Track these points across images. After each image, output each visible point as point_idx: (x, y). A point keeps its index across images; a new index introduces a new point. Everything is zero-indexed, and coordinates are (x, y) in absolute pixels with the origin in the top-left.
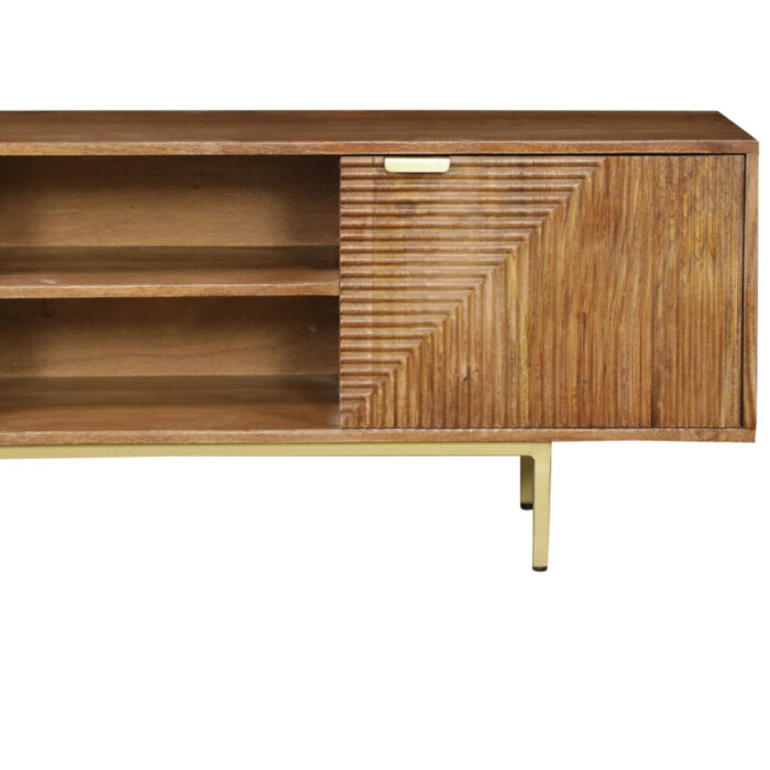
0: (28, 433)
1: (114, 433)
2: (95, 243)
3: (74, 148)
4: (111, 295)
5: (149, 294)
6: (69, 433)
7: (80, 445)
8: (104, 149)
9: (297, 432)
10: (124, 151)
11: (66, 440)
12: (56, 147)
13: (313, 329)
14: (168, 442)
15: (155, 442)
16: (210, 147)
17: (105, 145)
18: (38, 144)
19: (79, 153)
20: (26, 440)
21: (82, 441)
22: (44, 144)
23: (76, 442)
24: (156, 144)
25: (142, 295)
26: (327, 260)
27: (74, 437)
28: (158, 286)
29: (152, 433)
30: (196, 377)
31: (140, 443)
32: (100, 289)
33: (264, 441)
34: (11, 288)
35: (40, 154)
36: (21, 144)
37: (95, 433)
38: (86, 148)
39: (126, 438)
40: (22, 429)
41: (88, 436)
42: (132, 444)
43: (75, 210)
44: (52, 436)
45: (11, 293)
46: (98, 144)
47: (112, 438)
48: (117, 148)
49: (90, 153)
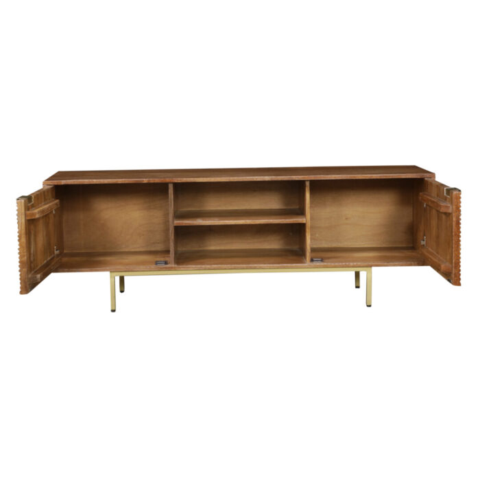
9: (294, 265)
13: (291, 234)
14: (255, 268)
15: (251, 268)
16: (267, 178)
17: (235, 178)
26: (302, 212)
29: (250, 265)
31: (247, 268)
33: (284, 268)
40: (211, 264)
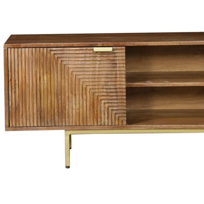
0: (163, 125)
1: (188, 126)
2: (167, 71)
3: (177, 43)
4: (186, 85)
5: (197, 85)
6: (175, 125)
7: (178, 129)
8: (185, 43)
10: (191, 43)
11: (175, 127)
12: (171, 43)
18: (167, 42)
19: (178, 45)
20: (163, 128)
21: (179, 128)
22: (168, 42)
23: (177, 128)
24: (201, 41)
25: (195, 85)
27: (176, 127)
28: (199, 83)
30: (197, 109)
32: (183, 84)
34: (157, 84)
35: (167, 45)
36: (162, 42)
37: (183, 125)
38: (180, 43)
39: (192, 127)
41: (181, 126)
42: (193, 129)
43: (162, 61)
44: (170, 126)
45: (157, 85)
46: (184, 42)
47: (187, 127)
48: (189, 43)
49: (181, 44)
